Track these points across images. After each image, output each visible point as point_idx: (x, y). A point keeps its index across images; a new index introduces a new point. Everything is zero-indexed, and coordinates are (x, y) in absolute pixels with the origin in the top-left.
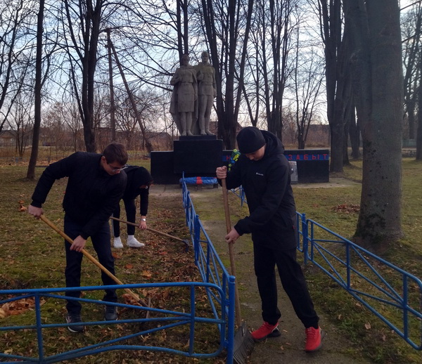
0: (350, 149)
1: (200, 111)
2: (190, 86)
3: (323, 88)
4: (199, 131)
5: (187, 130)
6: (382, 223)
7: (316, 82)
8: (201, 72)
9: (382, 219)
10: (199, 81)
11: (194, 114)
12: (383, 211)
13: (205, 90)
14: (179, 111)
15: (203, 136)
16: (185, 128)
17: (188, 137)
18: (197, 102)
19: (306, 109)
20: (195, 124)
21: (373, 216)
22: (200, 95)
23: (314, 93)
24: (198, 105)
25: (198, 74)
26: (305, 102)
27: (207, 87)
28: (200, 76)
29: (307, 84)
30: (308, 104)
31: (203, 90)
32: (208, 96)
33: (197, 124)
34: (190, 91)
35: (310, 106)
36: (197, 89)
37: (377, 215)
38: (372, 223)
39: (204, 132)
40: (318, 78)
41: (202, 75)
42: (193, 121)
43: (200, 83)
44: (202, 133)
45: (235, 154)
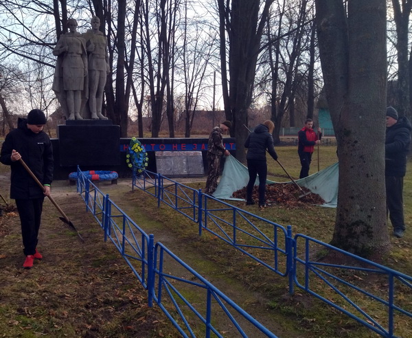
1: (91, 89)
2: (79, 58)
4: (90, 114)
5: (75, 113)
6: (368, 232)
7: (201, 64)
8: (92, 42)
9: (369, 227)
10: (89, 53)
11: (83, 93)
12: (370, 217)
13: (97, 64)
14: (65, 89)
15: (95, 121)
16: (73, 110)
17: (77, 121)
18: (88, 79)
19: (192, 93)
20: (85, 105)
21: (357, 223)
22: (90, 71)
23: (199, 76)
24: (88, 82)
25: (88, 43)
26: (190, 85)
27: (99, 60)
28: (90, 46)
30: (194, 87)
31: (94, 64)
32: (100, 71)
34: (79, 65)
35: (196, 90)
36: (86, 62)
37: (363, 223)
38: (355, 233)
39: (95, 116)
41: (92, 45)
42: (82, 102)
43: (90, 55)
44: (93, 117)
45: (134, 143)
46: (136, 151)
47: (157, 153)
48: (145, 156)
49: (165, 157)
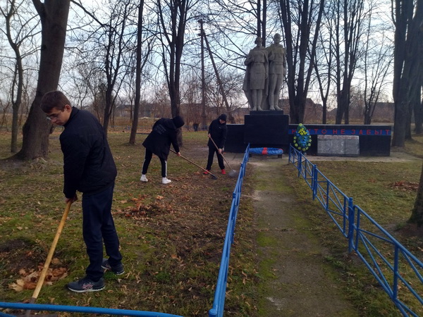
0: (413, 125)
1: (270, 88)
2: (262, 66)
3: (391, 69)
5: (257, 106)
7: (385, 64)
8: (273, 53)
10: (270, 61)
11: (264, 91)
13: (276, 69)
14: (251, 89)
16: (256, 104)
18: (268, 80)
19: (374, 88)
20: (265, 100)
22: (270, 74)
23: (382, 74)
24: (268, 83)
25: (270, 54)
26: (373, 82)
27: (278, 66)
28: (271, 56)
29: (377, 65)
30: (376, 83)
31: (273, 69)
32: (278, 75)
33: (267, 100)
35: (378, 86)
36: (268, 68)
39: (272, 108)
40: (387, 59)
41: (273, 55)
42: (263, 97)
45: (301, 128)
46: (302, 134)
47: (319, 137)
48: (309, 138)
49: (325, 140)
